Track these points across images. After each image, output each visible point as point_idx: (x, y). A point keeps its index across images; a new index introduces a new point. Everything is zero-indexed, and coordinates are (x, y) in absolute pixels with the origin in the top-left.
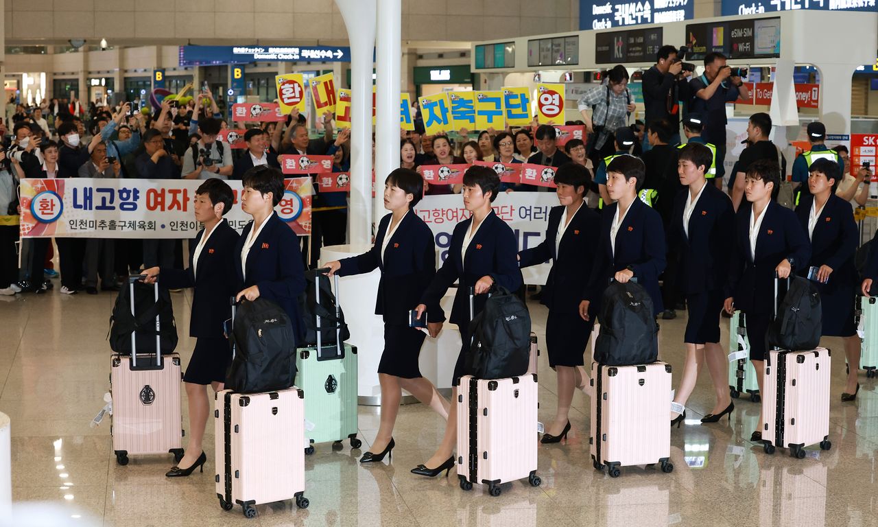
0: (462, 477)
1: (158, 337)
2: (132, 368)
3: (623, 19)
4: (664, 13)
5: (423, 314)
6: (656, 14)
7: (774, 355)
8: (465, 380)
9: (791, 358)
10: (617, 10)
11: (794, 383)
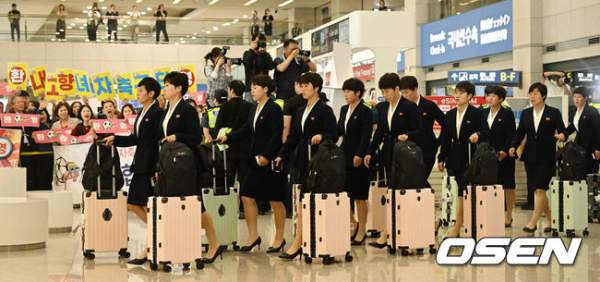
0: (306, 255)
1: (114, 179)
2: (98, 198)
3: (455, 44)
4: (489, 34)
5: (280, 163)
6: (482, 36)
7: (469, 187)
8: (307, 196)
9: (479, 188)
10: (450, 36)
11: (481, 203)
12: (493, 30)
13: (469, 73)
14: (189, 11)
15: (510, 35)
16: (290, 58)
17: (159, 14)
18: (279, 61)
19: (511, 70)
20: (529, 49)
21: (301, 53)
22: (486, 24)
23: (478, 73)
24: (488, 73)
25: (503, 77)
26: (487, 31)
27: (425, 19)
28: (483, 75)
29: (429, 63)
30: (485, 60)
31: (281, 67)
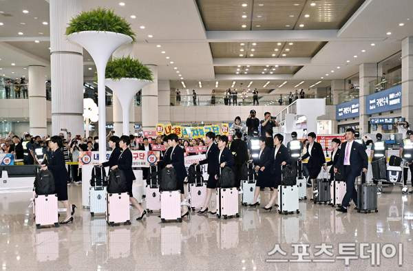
12: (394, 99)
13: (380, 119)
14: (273, 90)
15: (401, 100)
16: (267, 120)
17: (254, 93)
18: (262, 122)
19: (400, 117)
20: (408, 108)
21: (272, 118)
22: (392, 96)
23: (384, 119)
24: (388, 119)
25: (396, 120)
26: (392, 99)
27: (368, 93)
28: (386, 120)
29: (370, 113)
30: (392, 112)
31: (264, 124)
